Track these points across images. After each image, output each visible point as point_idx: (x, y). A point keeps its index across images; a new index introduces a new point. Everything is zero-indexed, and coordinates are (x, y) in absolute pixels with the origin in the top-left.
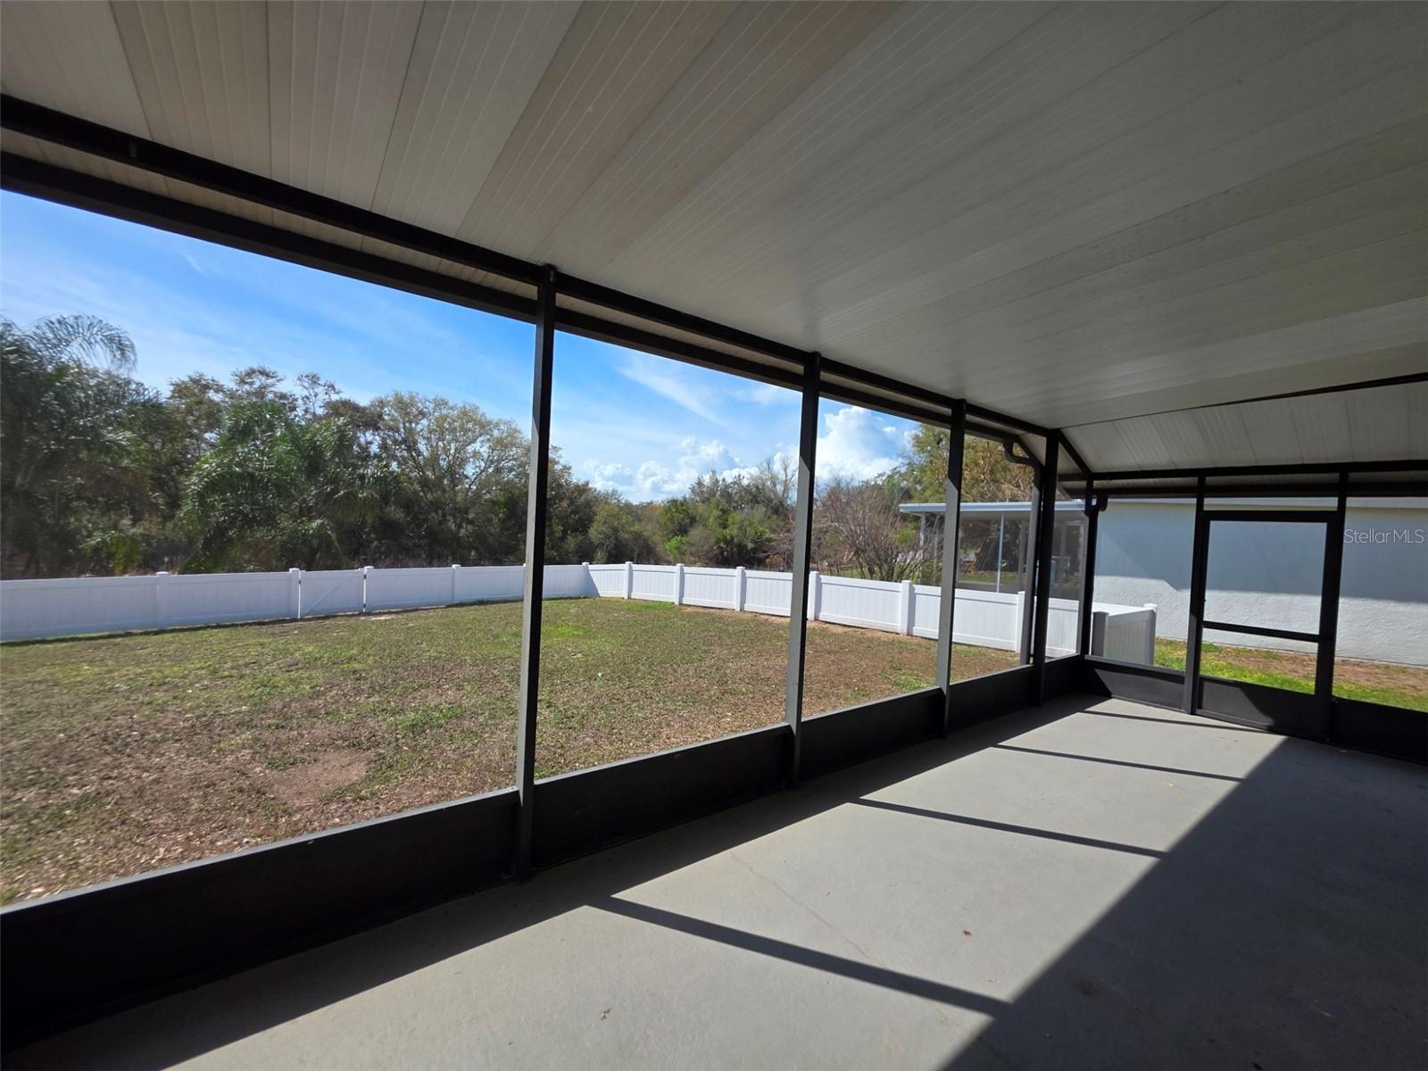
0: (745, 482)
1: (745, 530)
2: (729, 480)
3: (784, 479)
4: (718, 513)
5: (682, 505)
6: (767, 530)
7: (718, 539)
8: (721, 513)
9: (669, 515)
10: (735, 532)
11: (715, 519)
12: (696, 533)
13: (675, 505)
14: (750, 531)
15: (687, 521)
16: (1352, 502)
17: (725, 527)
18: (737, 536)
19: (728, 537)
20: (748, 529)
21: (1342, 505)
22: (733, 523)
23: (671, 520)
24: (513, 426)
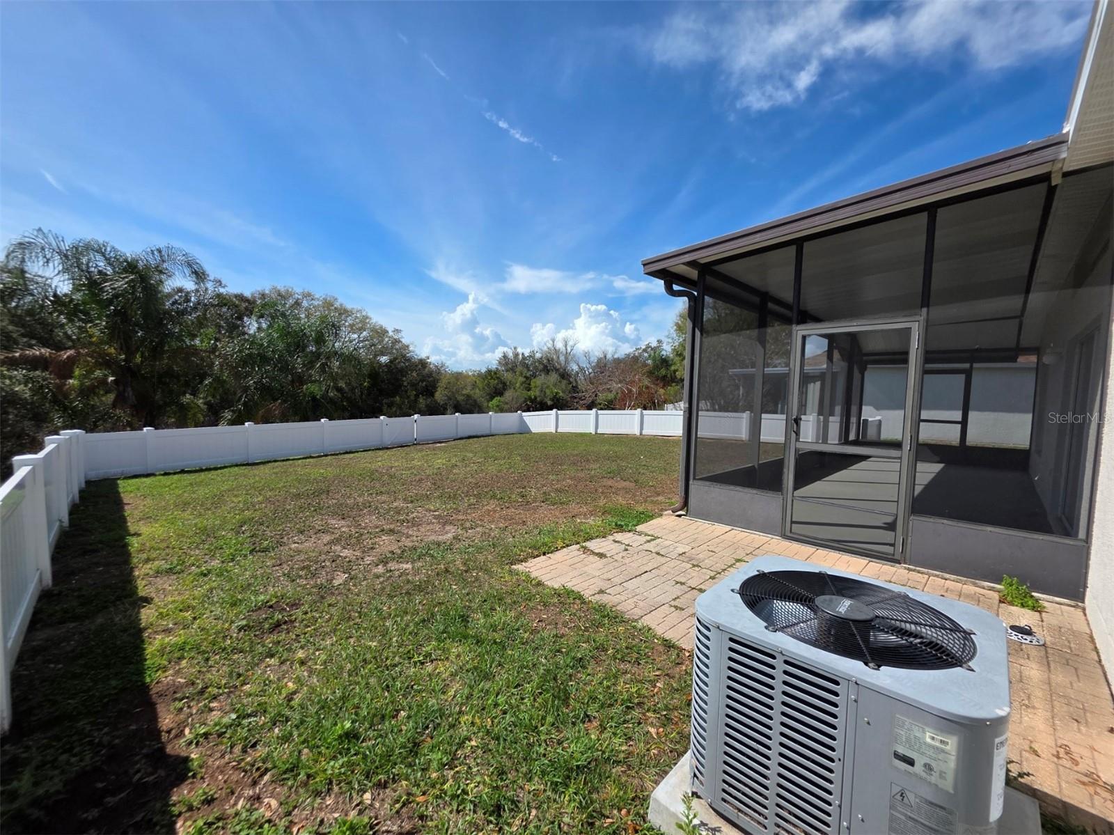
0: (538, 355)
1: (545, 392)
2: (527, 354)
3: (565, 352)
4: (523, 379)
5: (495, 373)
6: (560, 392)
7: (526, 398)
8: (525, 379)
9: (486, 381)
10: (538, 393)
11: (521, 385)
12: (509, 395)
13: (491, 374)
14: (548, 392)
15: (500, 386)
16: (975, 365)
17: (529, 390)
18: (539, 396)
19: (533, 397)
20: (547, 391)
21: (971, 366)
22: (535, 387)
23: (488, 385)
24: (364, 314)
